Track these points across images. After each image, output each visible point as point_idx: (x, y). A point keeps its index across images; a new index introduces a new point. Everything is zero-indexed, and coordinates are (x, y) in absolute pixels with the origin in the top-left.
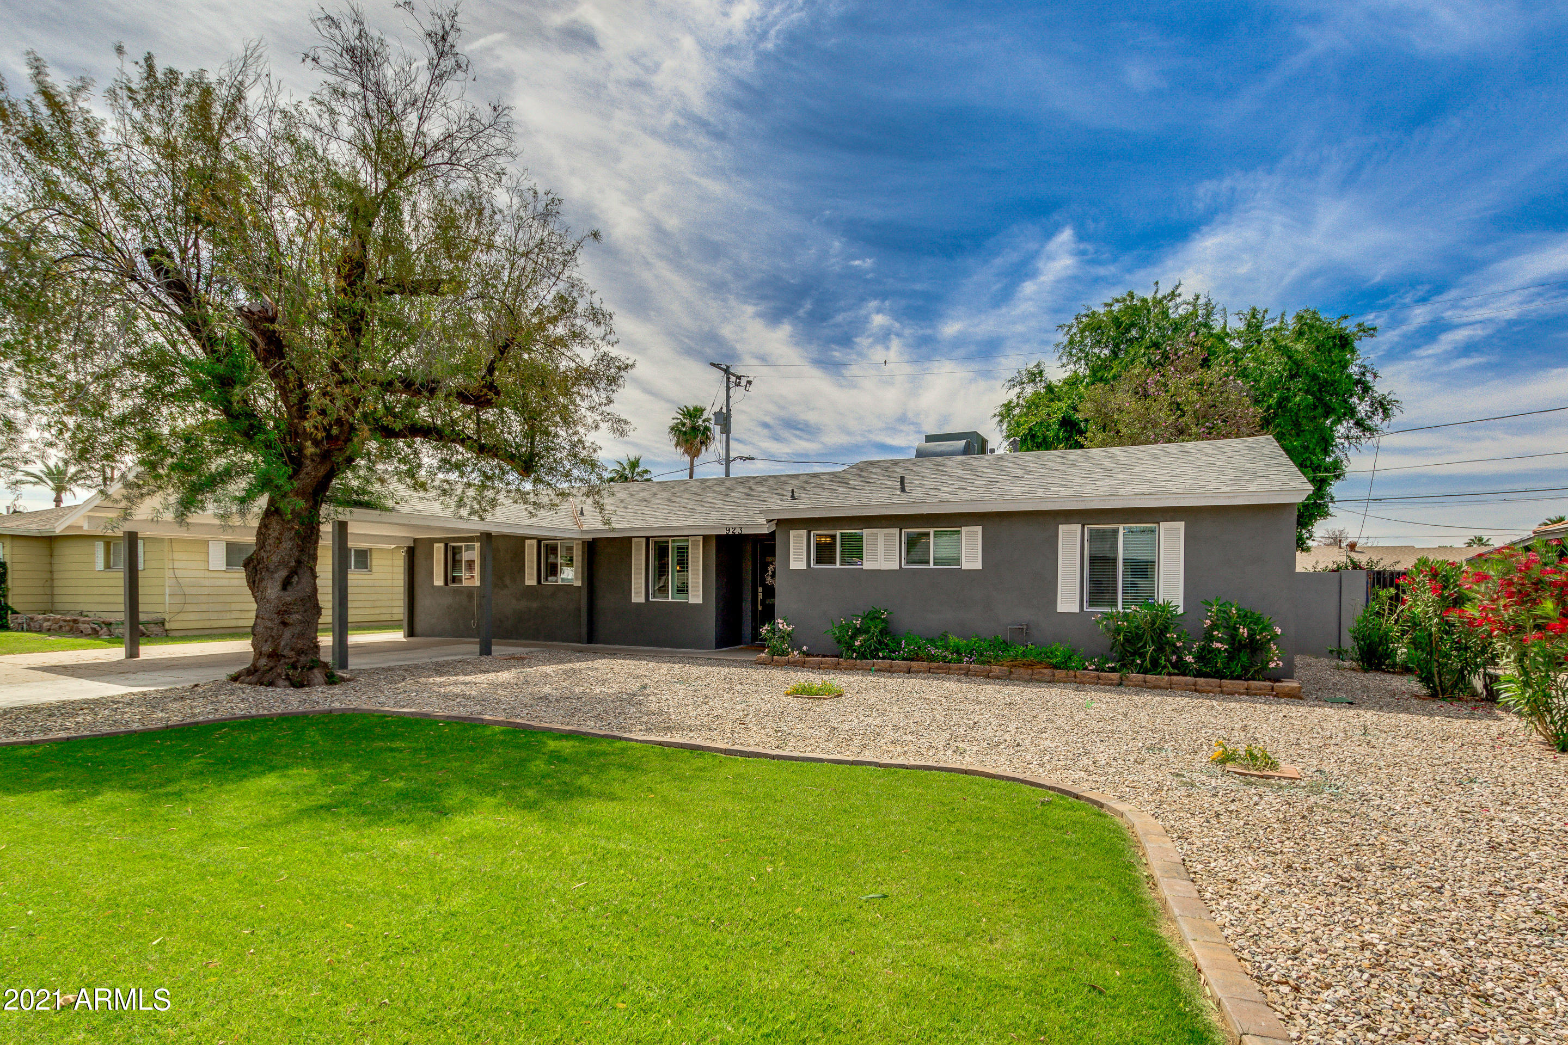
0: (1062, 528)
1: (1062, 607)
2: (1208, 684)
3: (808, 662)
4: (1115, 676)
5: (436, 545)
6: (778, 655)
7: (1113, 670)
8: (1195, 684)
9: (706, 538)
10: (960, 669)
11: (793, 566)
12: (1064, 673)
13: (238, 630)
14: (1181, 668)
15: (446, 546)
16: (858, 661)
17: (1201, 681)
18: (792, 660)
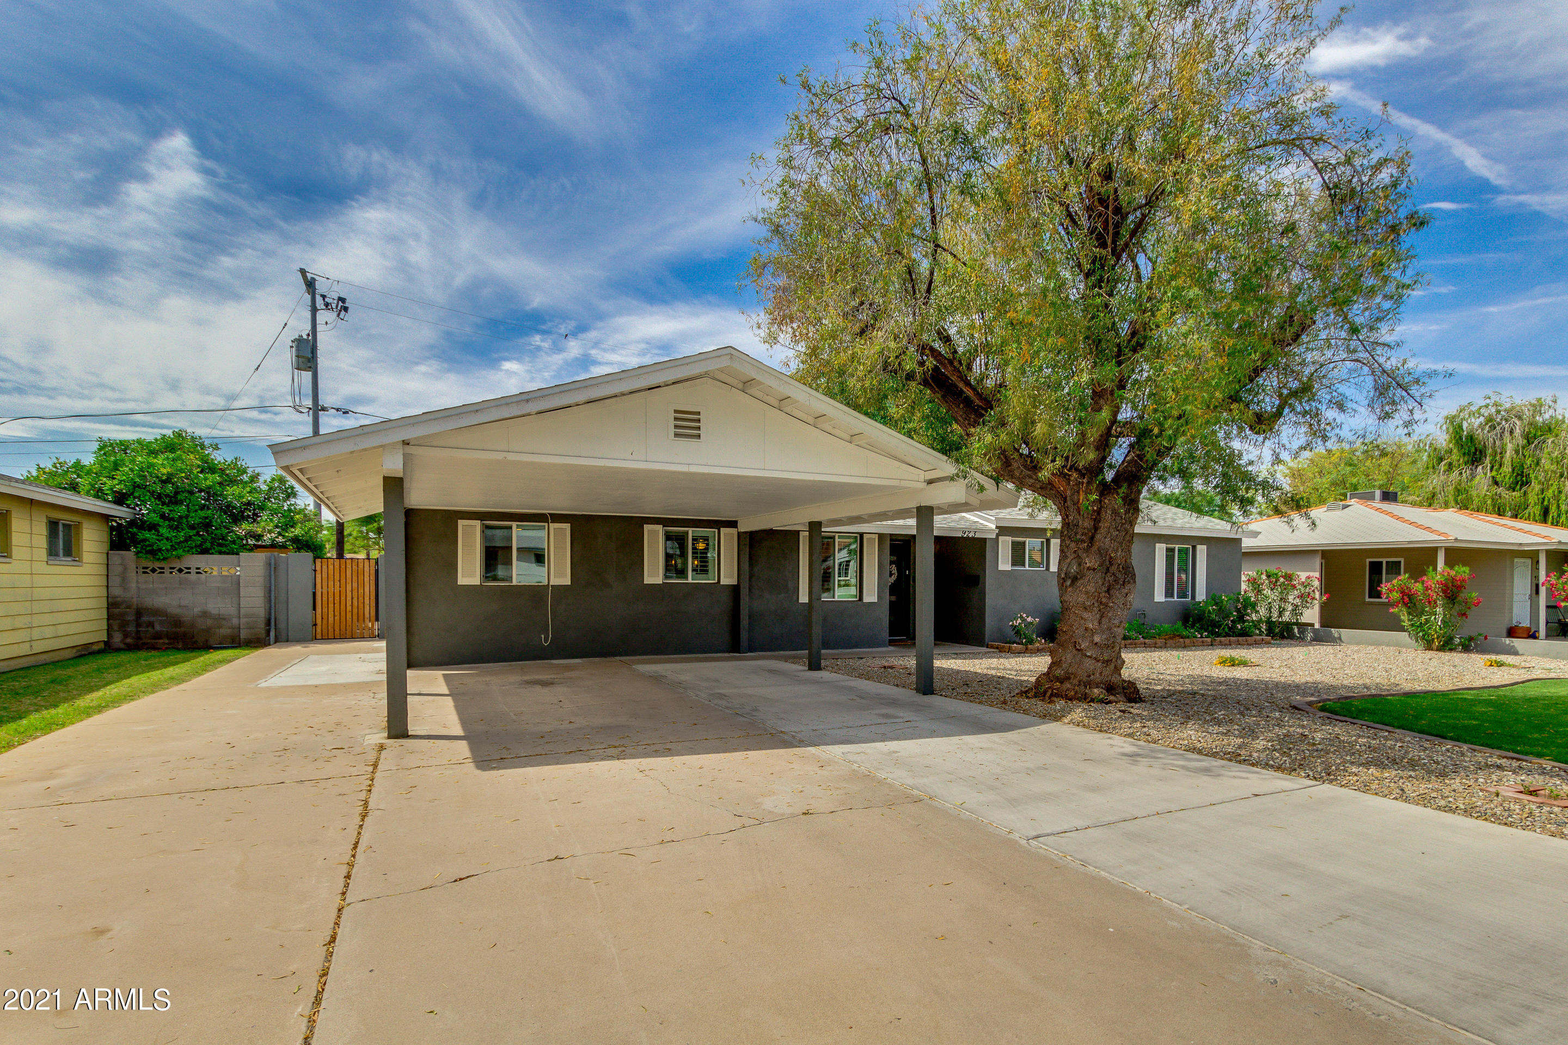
1: (1157, 599)
4: (1208, 640)
5: (461, 523)
7: (1205, 637)
9: (881, 537)
11: (1001, 567)
12: (1189, 641)
15: (482, 523)
18: (1041, 647)
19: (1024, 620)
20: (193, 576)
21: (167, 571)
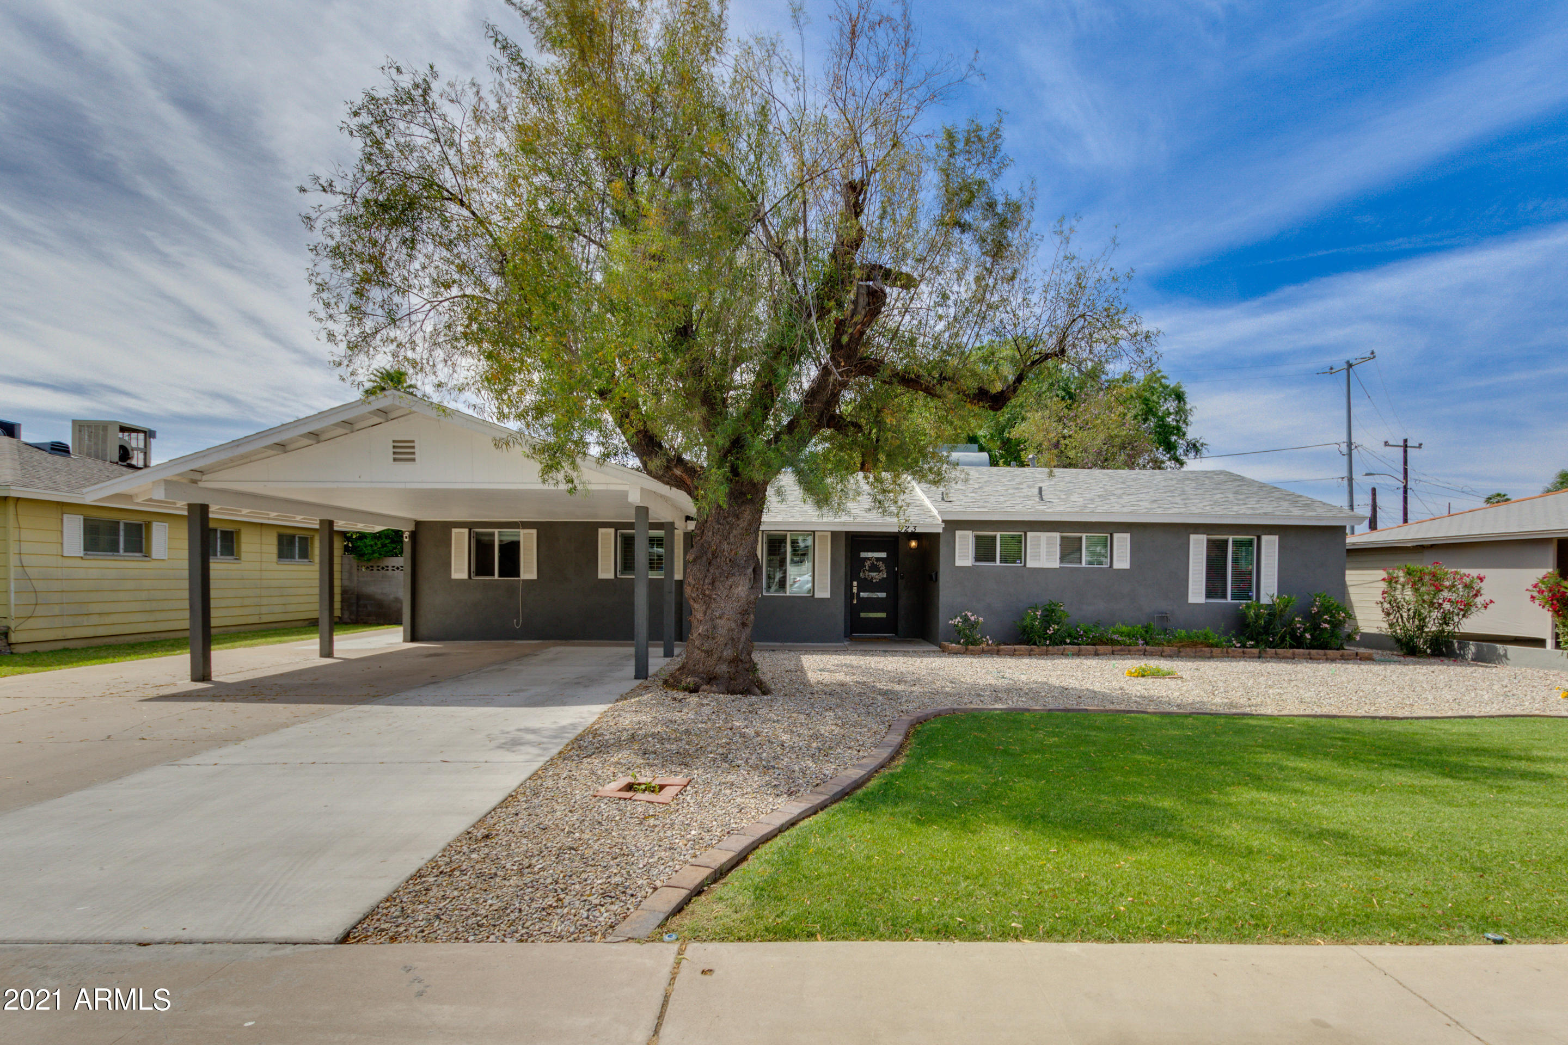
0: (1193, 537)
1: (1192, 600)
2: (1318, 654)
3: (1003, 650)
4: (1256, 651)
5: (454, 531)
6: (972, 644)
7: (1252, 647)
8: (1309, 654)
9: (834, 534)
10: (1139, 650)
11: (959, 563)
12: (1219, 650)
13: (121, 639)
14: (1298, 642)
15: (470, 530)
16: (1050, 648)
17: (1313, 652)
18: (986, 648)
19: (966, 619)
20: (390, 572)
21: (375, 568)
